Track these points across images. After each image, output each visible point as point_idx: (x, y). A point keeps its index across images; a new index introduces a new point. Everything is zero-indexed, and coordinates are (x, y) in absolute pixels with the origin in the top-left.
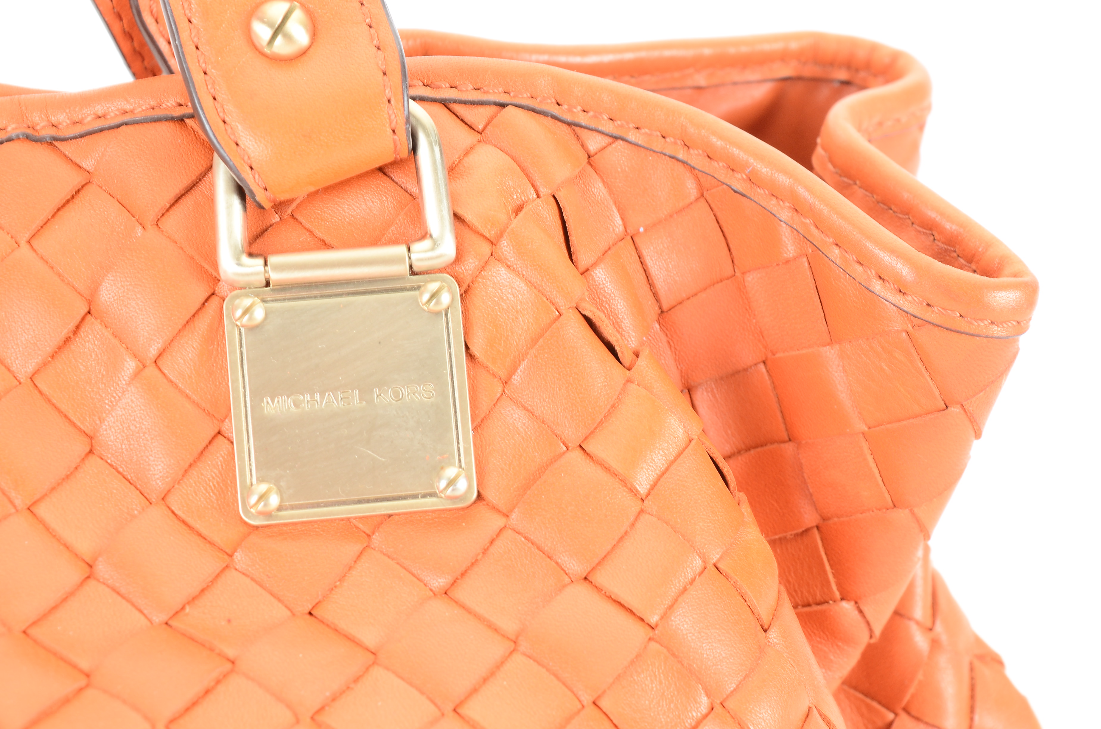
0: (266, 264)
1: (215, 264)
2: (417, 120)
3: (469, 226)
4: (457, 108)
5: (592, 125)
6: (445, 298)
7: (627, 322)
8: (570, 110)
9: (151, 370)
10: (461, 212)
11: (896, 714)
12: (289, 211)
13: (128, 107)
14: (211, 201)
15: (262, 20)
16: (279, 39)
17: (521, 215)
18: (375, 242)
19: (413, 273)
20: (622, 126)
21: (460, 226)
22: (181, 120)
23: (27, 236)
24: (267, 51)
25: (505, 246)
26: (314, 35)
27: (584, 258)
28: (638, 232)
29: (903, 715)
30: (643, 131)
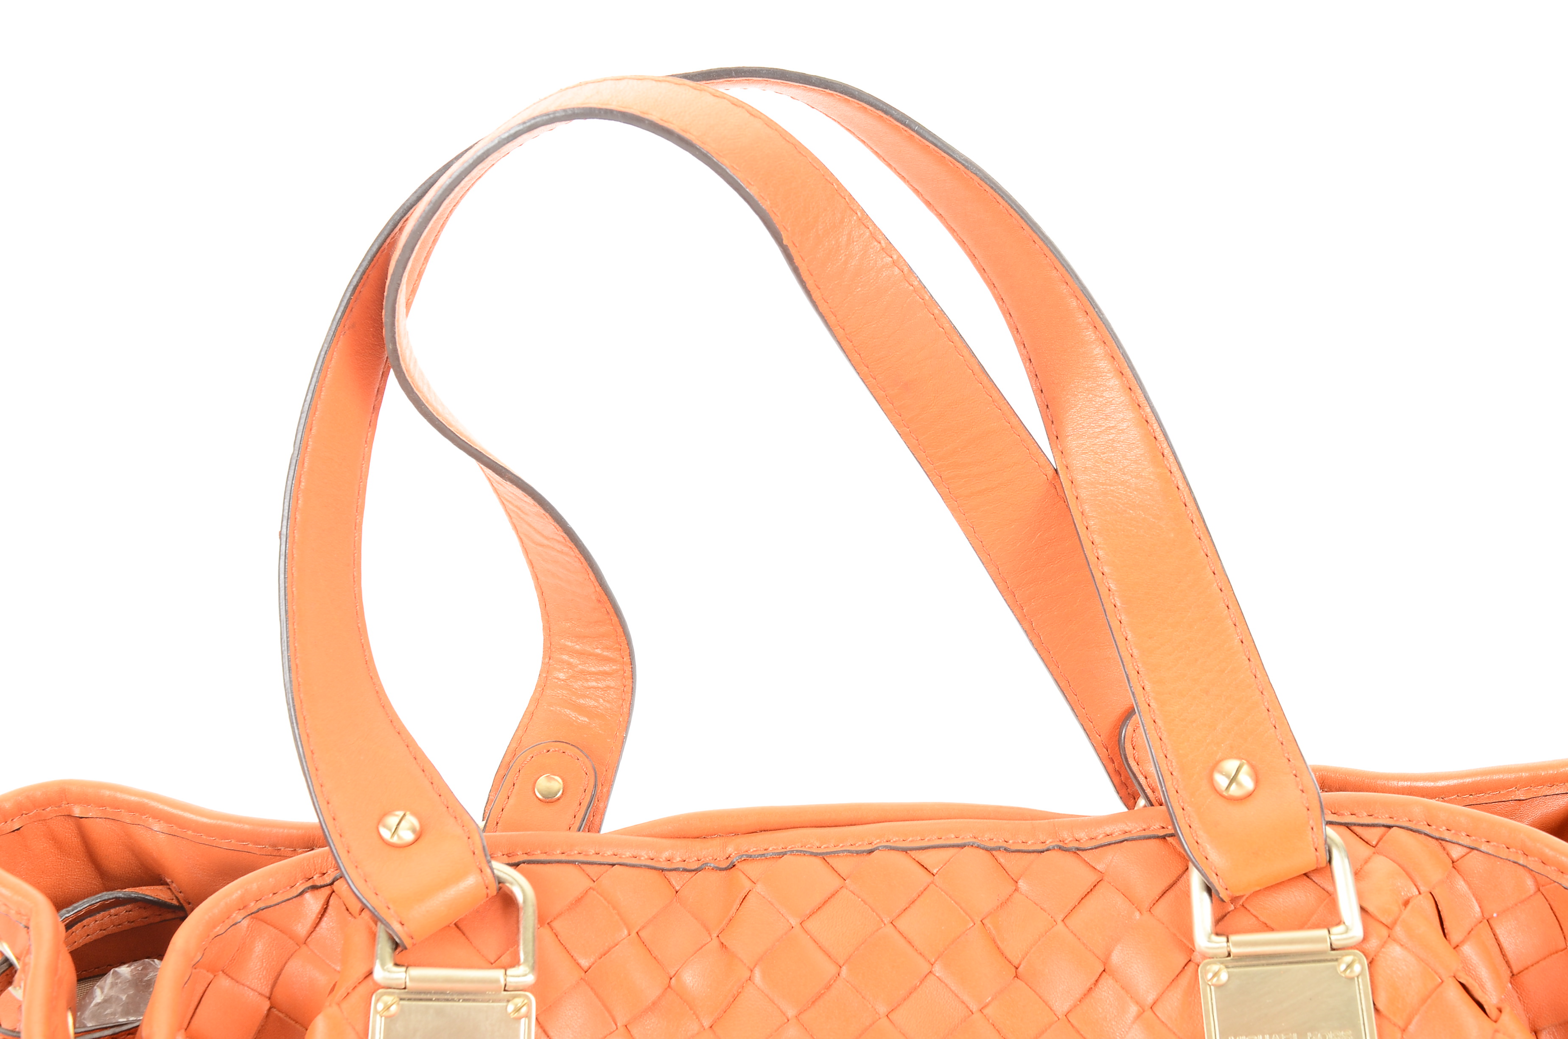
0: (1228, 941)
1: (1191, 940)
2: (1332, 840)
3: (1371, 915)
4: (1357, 829)
5: (1455, 840)
6: (1357, 968)
7: (1489, 985)
8: (1437, 829)
9: (1148, 1013)
10: (1365, 905)
12: (1241, 903)
13: (1127, 829)
14: (1187, 895)
15: (1221, 772)
16: (1234, 786)
17: (1409, 907)
18: (1302, 926)
19: (1333, 949)
20: (1476, 840)
21: (1366, 915)
22: (1164, 838)
23: (1062, 916)
24: (1225, 794)
25: (1398, 931)
26: (1257, 782)
27: (1456, 936)
28: (1492, 917)
30: (1492, 844)
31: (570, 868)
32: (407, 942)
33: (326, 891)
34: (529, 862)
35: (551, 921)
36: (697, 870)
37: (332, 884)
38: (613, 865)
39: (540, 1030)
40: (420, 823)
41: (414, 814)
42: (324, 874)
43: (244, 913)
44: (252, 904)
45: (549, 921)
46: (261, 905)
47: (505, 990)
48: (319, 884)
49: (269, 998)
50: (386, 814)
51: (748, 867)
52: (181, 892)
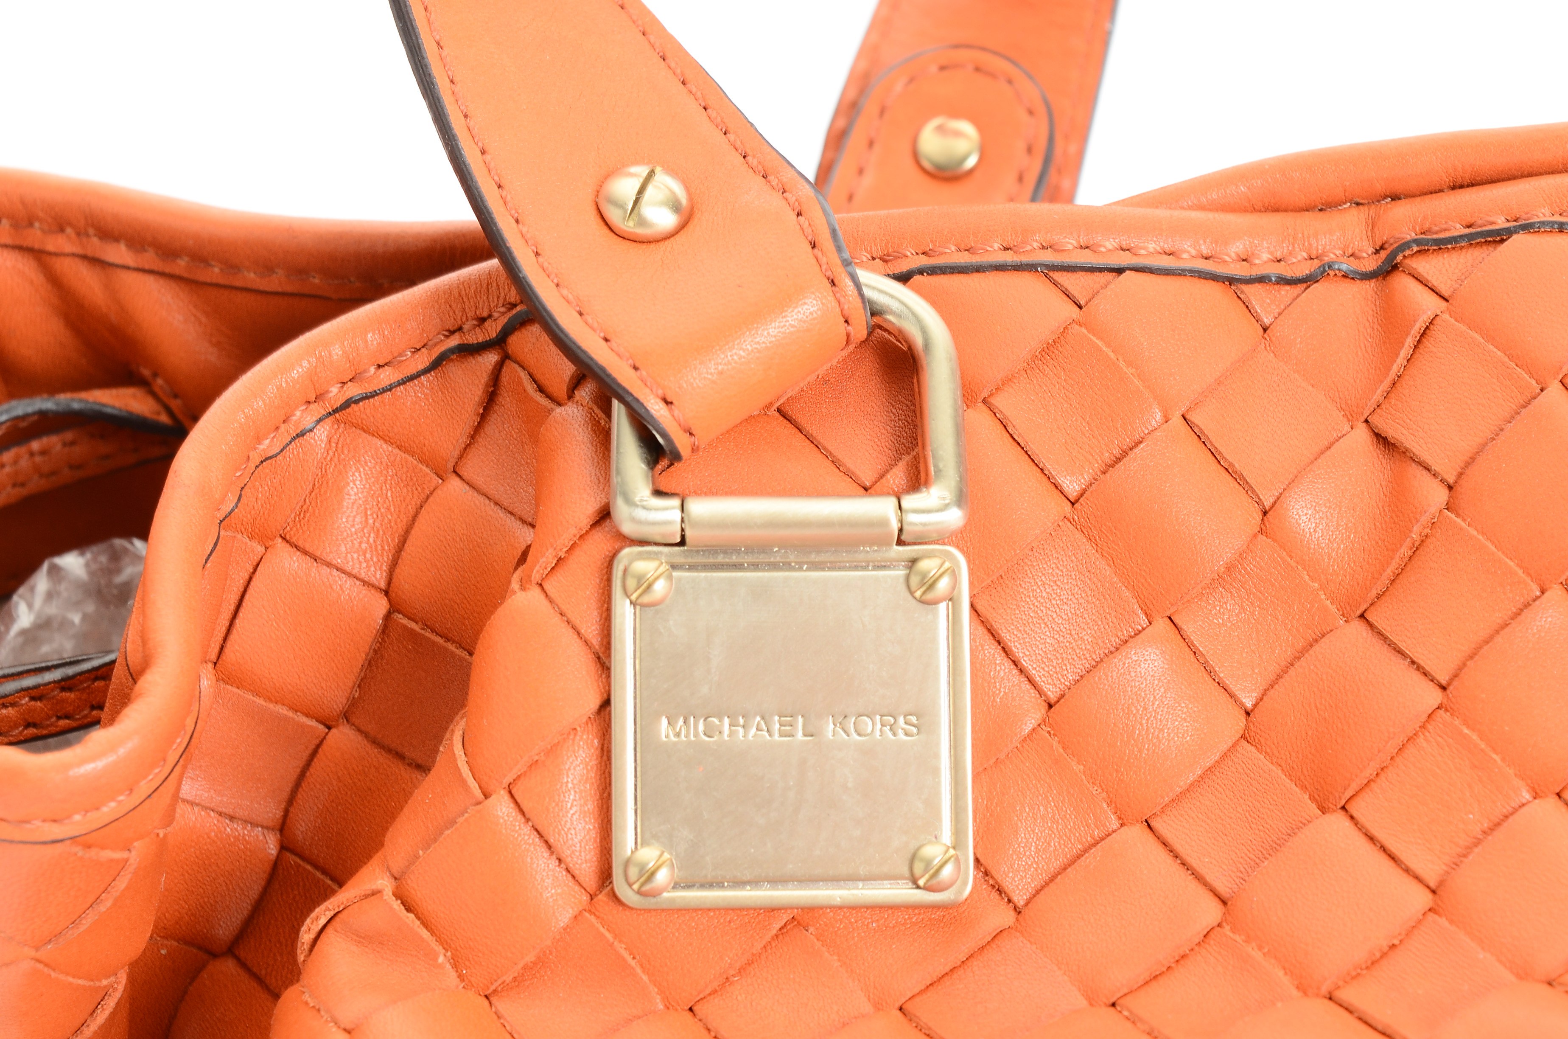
31: (1025, 279)
32: (682, 443)
33: (491, 358)
34: (933, 271)
35: (991, 395)
36: (1308, 280)
37: (502, 340)
38: (1119, 271)
39: (981, 630)
40: (687, 189)
41: (671, 171)
42: (486, 319)
43: (318, 410)
44: (334, 390)
45: (985, 394)
46: (354, 390)
47: (900, 542)
48: (474, 342)
49: (386, 593)
50: (610, 174)
51: (1426, 266)
52: (176, 396)
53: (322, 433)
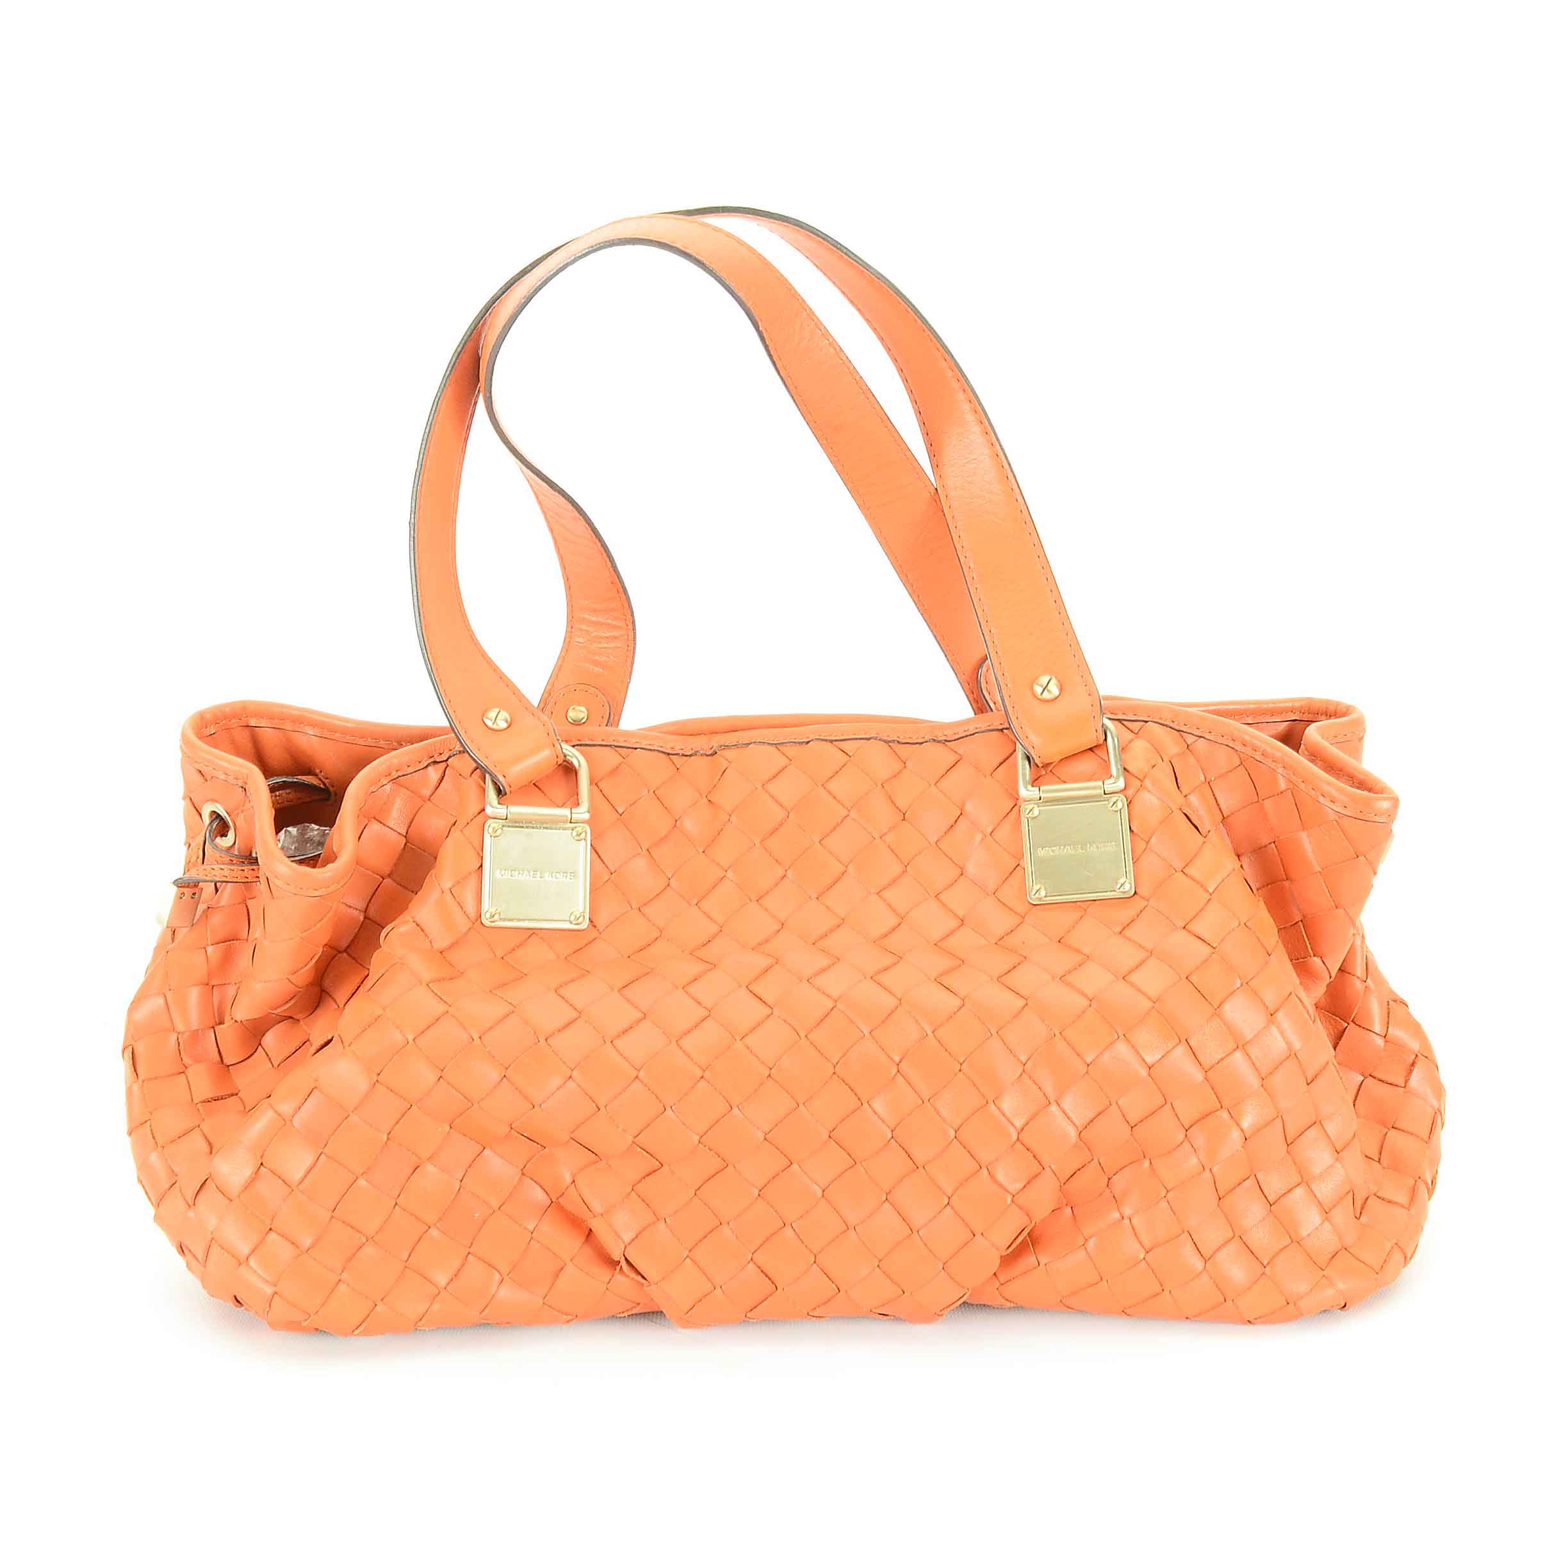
0: (1040, 790)
1: (1017, 791)
2: (1107, 727)
3: (1130, 773)
4: (1125, 723)
5: (1188, 731)
6: (1120, 805)
7: (1205, 818)
8: (1178, 724)
9: (989, 838)
10: (1126, 767)
11: (1348, 1024)
12: (1050, 769)
13: (978, 726)
14: (1015, 765)
15: (1038, 684)
16: (1046, 691)
17: (1154, 768)
18: (1090, 780)
19: (1105, 794)
20: (1202, 731)
21: (1126, 773)
22: (1002, 730)
23: (935, 782)
24: (1040, 697)
25: (1147, 782)
26: (1061, 690)
27: (1185, 790)
28: (1211, 780)
29: (1351, 1023)
30: (1213, 734)
31: (609, 748)
32: (508, 790)
33: (443, 765)
34: (581, 745)
35: (598, 782)
36: (690, 756)
37: (447, 760)
38: (636, 749)
39: (593, 851)
40: (510, 715)
41: (507, 711)
42: (441, 754)
43: (389, 779)
44: (394, 773)
45: (596, 781)
46: (400, 773)
47: (571, 822)
48: (438, 760)
49: (406, 837)
50: (487, 710)
51: (727, 753)
52: (327, 779)
53: (388, 787)
